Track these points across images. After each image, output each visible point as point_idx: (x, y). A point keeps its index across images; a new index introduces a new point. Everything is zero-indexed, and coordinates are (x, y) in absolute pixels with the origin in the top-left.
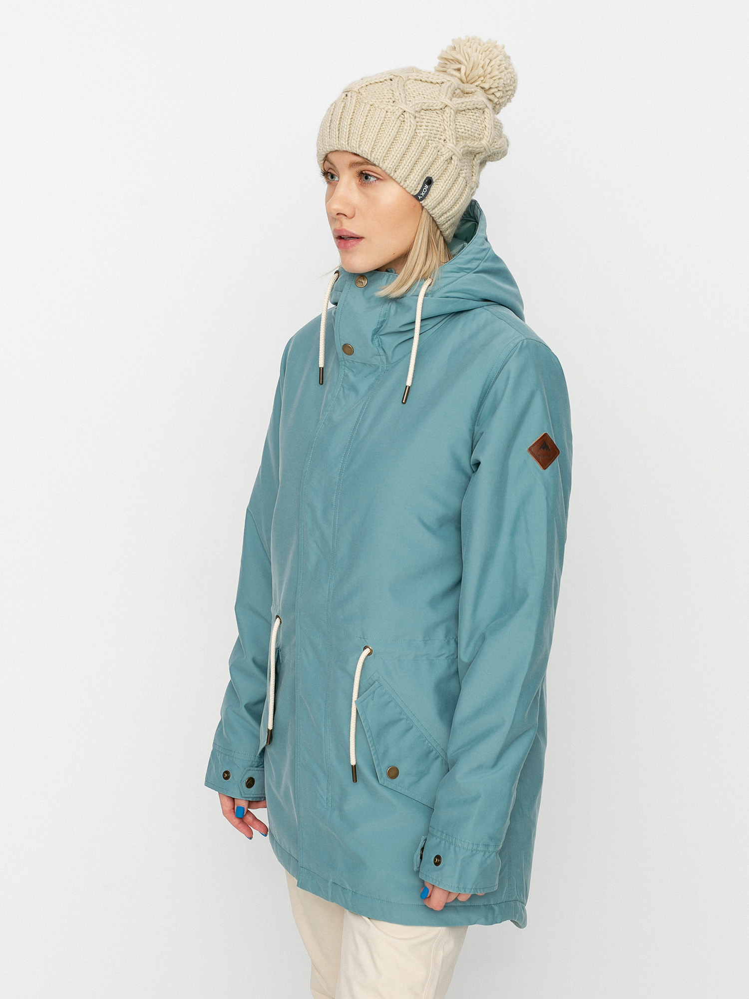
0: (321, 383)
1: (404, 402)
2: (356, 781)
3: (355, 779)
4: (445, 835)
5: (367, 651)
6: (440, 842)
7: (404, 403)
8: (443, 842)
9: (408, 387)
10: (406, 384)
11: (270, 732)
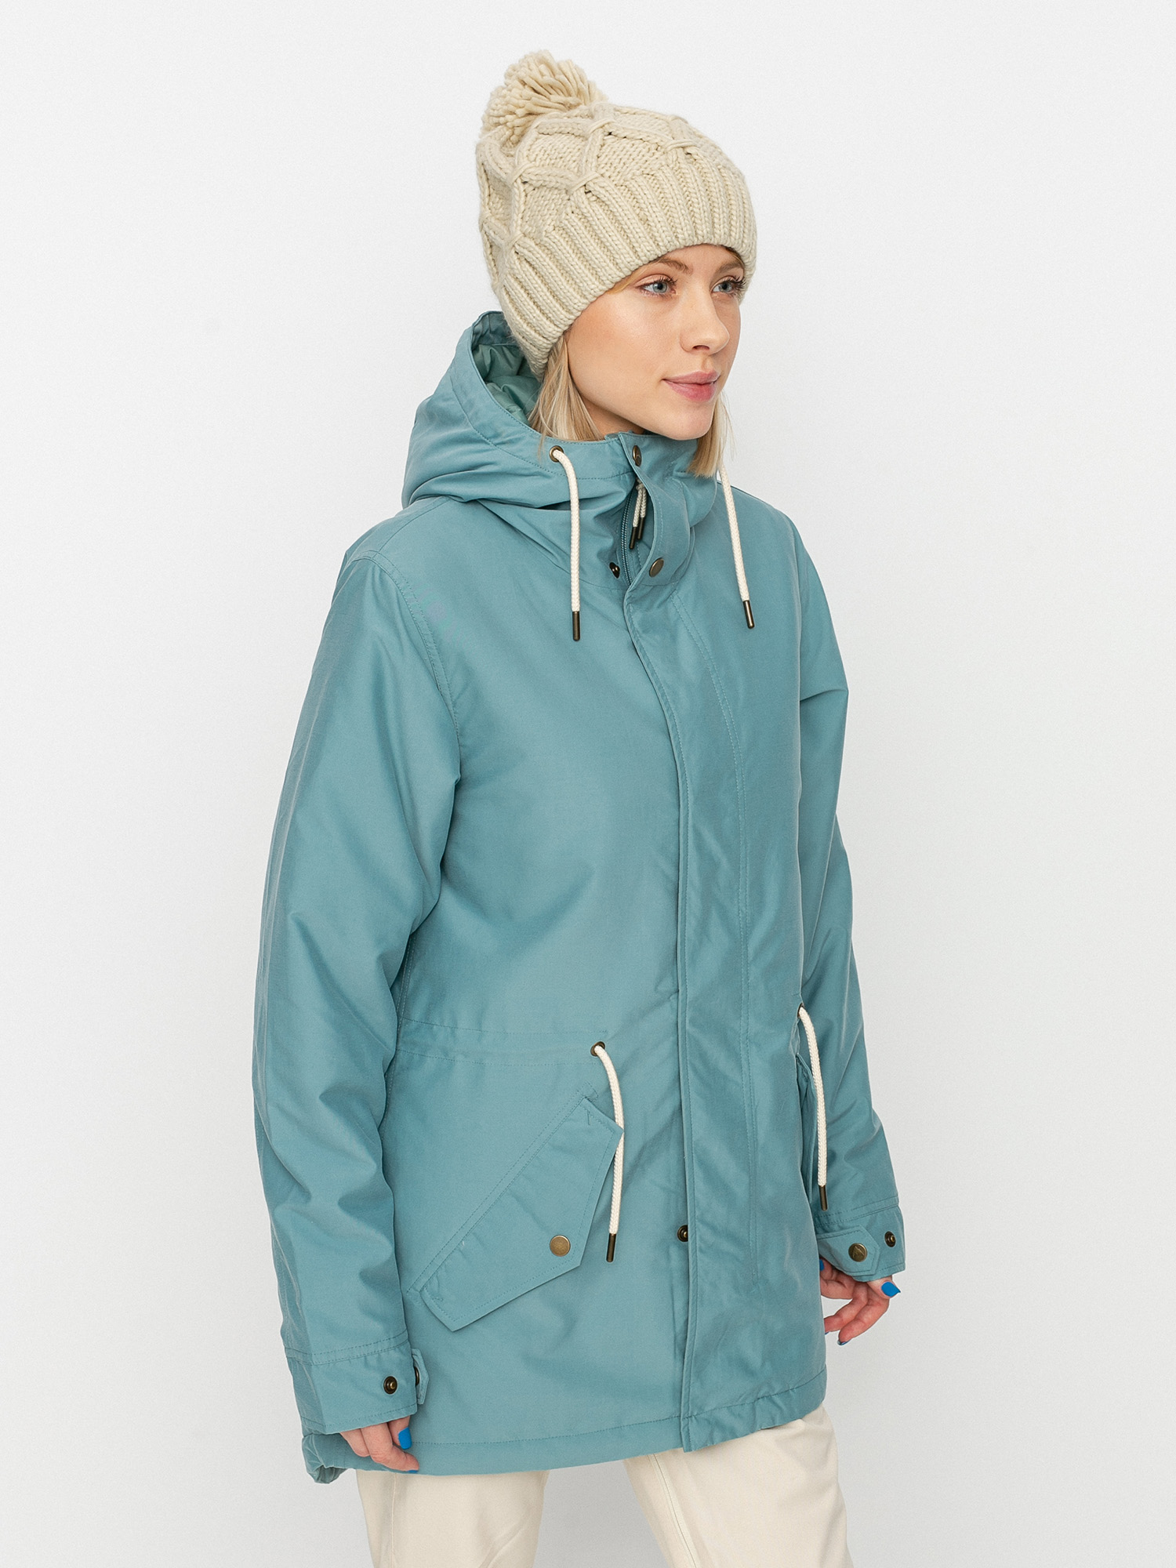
0: (577, 637)
7: (753, 627)
9: (747, 603)
10: (741, 599)
11: (612, 1239)
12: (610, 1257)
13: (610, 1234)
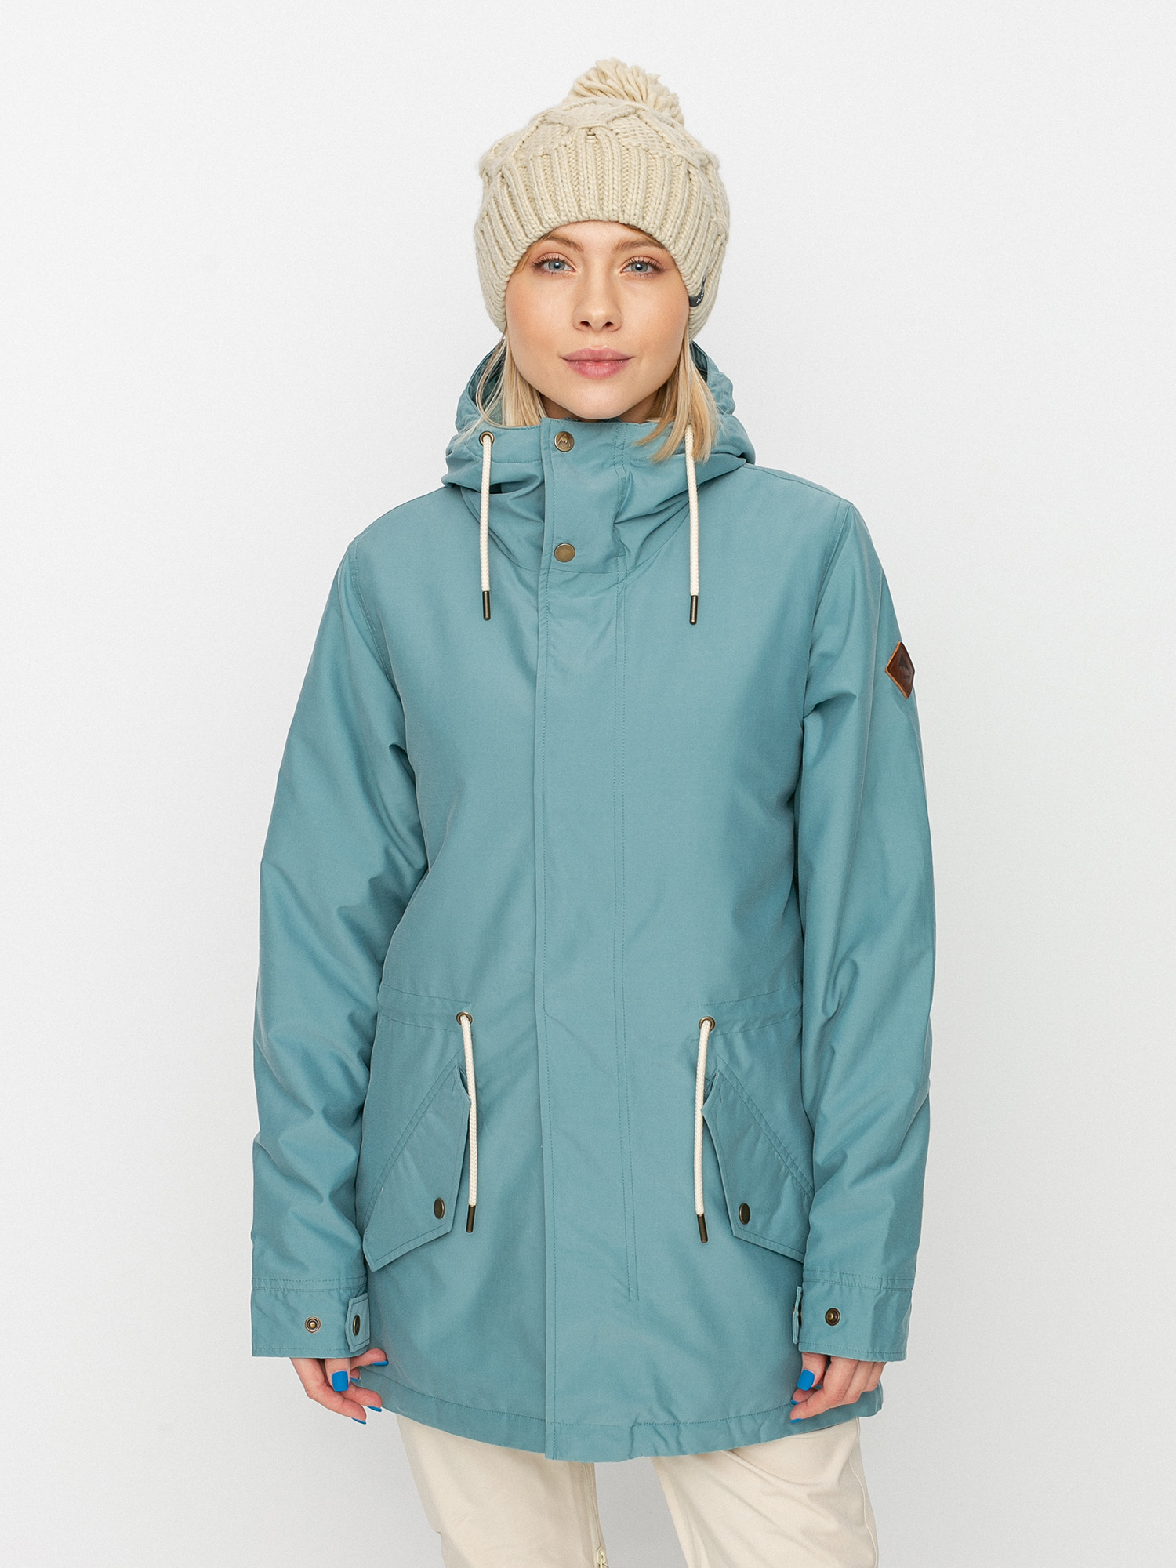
0: (487, 616)
1: (693, 621)
2: (707, 1240)
3: (704, 1238)
4: (838, 1275)
5: (706, 1025)
6: (831, 1288)
7: (694, 623)
8: (837, 1287)
9: (695, 598)
10: (690, 593)
11: (472, 1211)
12: (470, 1228)
13: (470, 1206)
